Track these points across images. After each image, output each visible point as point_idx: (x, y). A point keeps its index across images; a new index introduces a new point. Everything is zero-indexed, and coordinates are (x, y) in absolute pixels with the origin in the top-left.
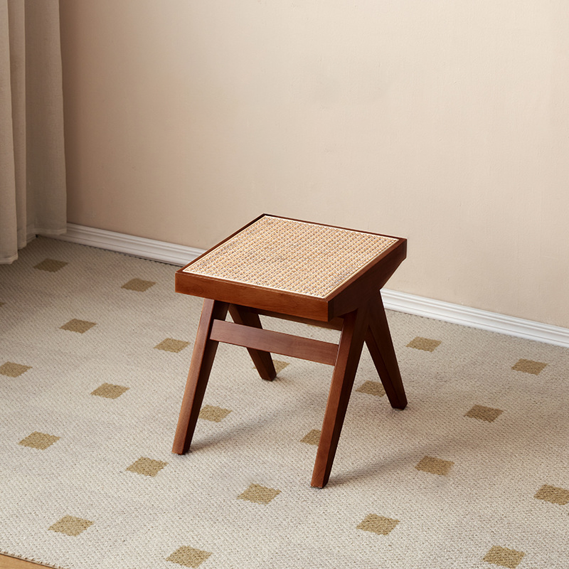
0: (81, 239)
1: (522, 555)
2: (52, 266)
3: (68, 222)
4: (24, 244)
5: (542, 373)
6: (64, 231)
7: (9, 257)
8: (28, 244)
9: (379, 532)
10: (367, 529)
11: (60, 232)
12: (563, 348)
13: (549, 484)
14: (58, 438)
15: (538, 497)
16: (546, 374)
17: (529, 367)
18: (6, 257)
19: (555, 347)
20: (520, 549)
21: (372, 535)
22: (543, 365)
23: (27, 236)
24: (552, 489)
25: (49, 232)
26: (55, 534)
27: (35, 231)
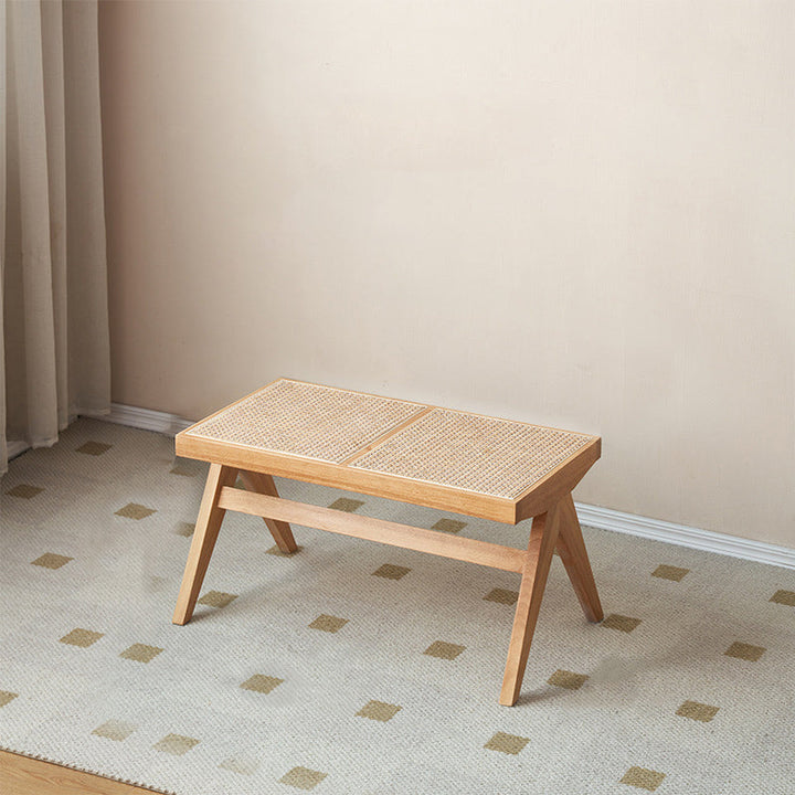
0: (126, 420)
1: (663, 776)
2: (95, 449)
3: (112, 402)
4: (65, 426)
5: (685, 579)
6: (108, 412)
7: (49, 439)
8: (69, 426)
9: (508, 752)
10: (495, 749)
11: (103, 412)
12: (707, 552)
13: (693, 700)
14: (102, 635)
15: (679, 713)
16: (688, 581)
17: (670, 573)
18: (46, 440)
19: (698, 552)
20: (660, 770)
21: (501, 754)
22: (685, 572)
23: (69, 417)
24: (696, 705)
25: (92, 413)
26: (99, 739)
27: (77, 411)
